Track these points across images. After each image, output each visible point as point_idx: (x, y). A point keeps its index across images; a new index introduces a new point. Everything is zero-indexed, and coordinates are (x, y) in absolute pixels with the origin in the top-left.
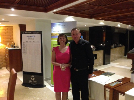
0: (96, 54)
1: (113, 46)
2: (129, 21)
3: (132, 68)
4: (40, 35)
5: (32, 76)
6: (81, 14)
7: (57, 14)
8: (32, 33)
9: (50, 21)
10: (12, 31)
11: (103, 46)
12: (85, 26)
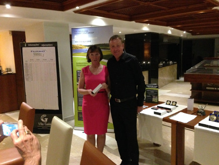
1: (161, 64)
2: (184, 25)
3: (191, 95)
4: (54, 48)
5: (44, 115)
6: (115, 14)
7: (80, 13)
8: (40, 45)
11: (146, 64)
12: (120, 32)
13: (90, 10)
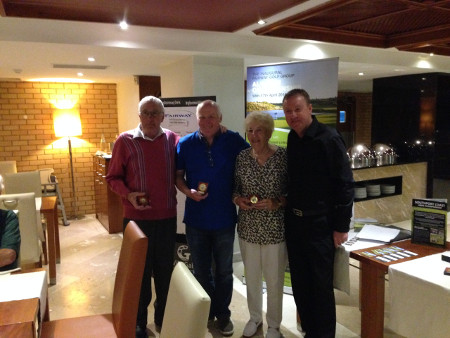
0: (401, 177)
6: (352, 34)
7: (268, 34)
8: (183, 102)
9: (243, 59)
10: (116, 100)
11: (424, 146)
12: (361, 74)
13: (286, 25)
